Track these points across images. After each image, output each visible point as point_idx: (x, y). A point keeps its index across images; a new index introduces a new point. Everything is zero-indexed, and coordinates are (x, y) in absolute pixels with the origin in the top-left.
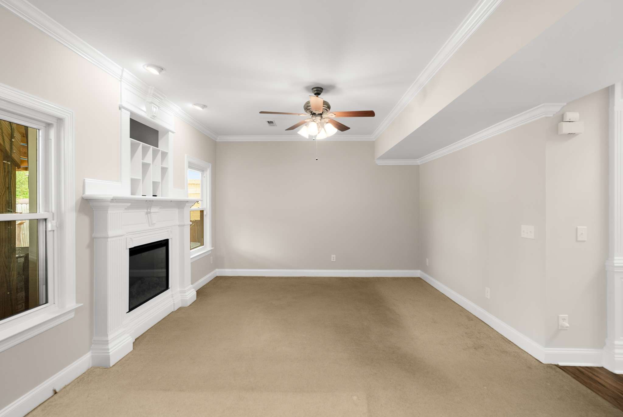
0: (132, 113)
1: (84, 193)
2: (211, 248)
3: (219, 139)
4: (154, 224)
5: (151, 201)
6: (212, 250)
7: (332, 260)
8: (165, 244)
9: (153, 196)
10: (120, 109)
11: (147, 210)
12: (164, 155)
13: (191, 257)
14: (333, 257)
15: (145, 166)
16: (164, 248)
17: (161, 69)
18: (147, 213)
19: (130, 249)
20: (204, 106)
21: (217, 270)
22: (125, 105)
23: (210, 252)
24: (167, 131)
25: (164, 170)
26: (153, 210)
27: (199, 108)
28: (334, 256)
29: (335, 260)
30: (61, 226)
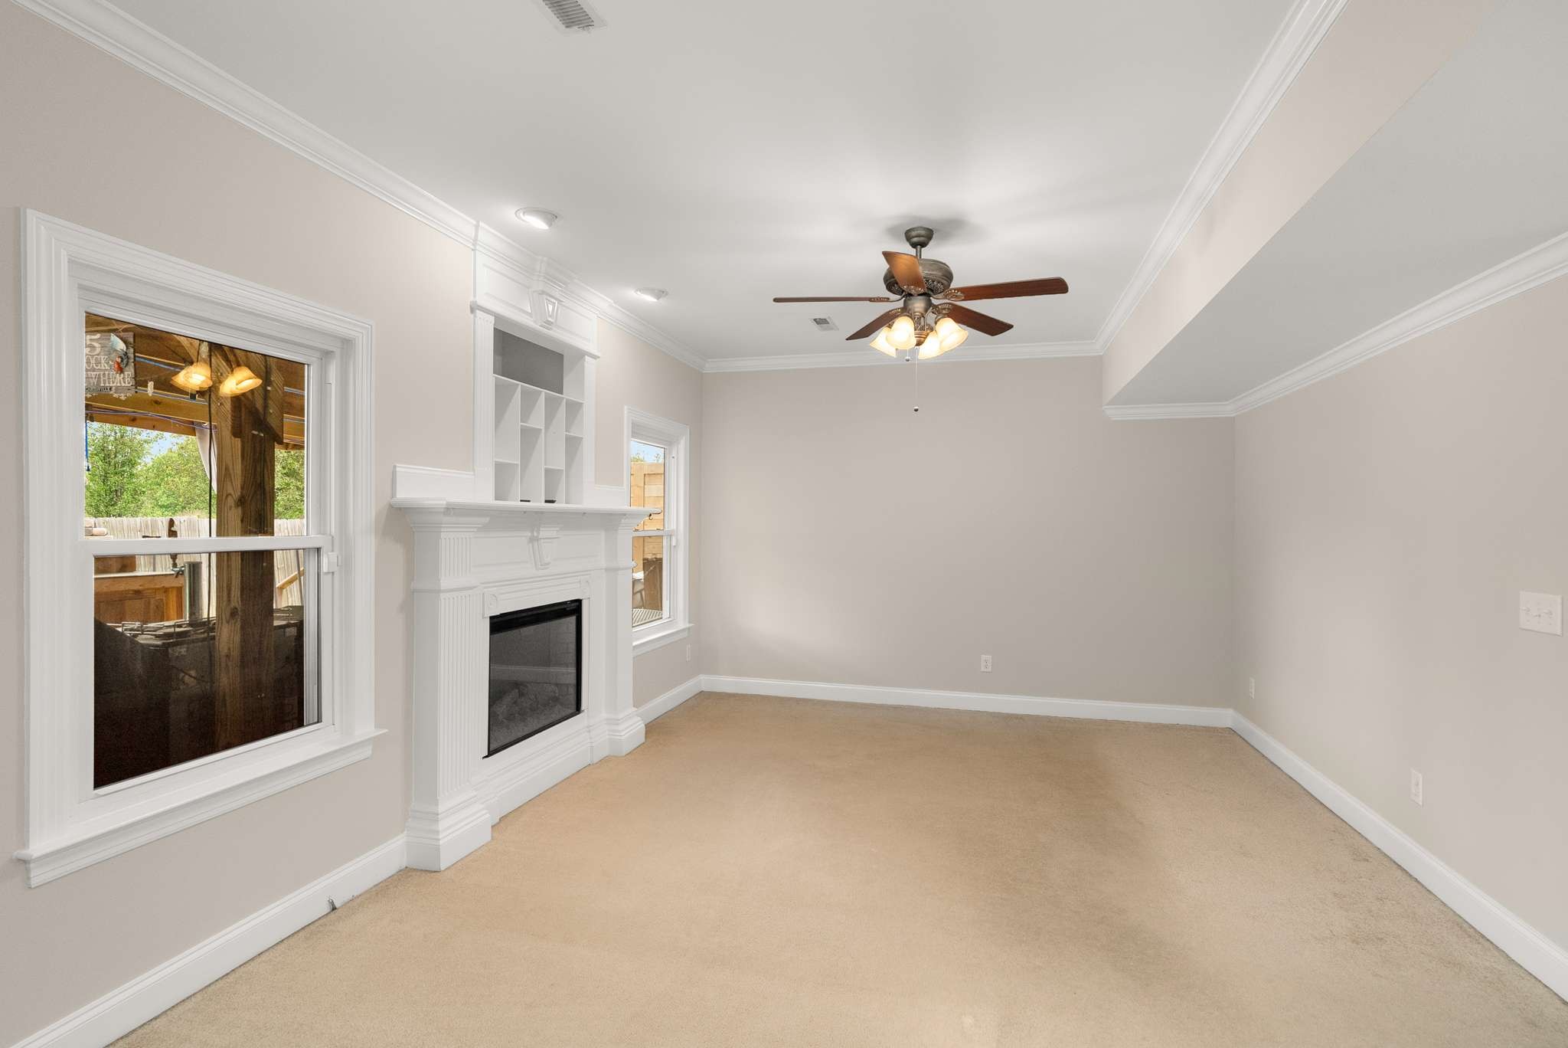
0: (498, 318)
1: (393, 495)
2: (688, 625)
3: (710, 367)
4: (548, 564)
5: (539, 513)
6: (689, 628)
7: (983, 669)
8: (573, 609)
9: (546, 501)
10: (472, 310)
11: (532, 532)
12: (574, 408)
13: (634, 644)
14: (986, 661)
15: (529, 437)
16: (573, 619)
17: (551, 217)
18: (532, 540)
19: (491, 618)
20: (660, 294)
21: (702, 677)
22: (482, 301)
23: (685, 634)
24: (581, 355)
25: (573, 445)
26: (544, 533)
27: (649, 299)
28: (989, 657)
29: (990, 669)
30: (346, 564)
